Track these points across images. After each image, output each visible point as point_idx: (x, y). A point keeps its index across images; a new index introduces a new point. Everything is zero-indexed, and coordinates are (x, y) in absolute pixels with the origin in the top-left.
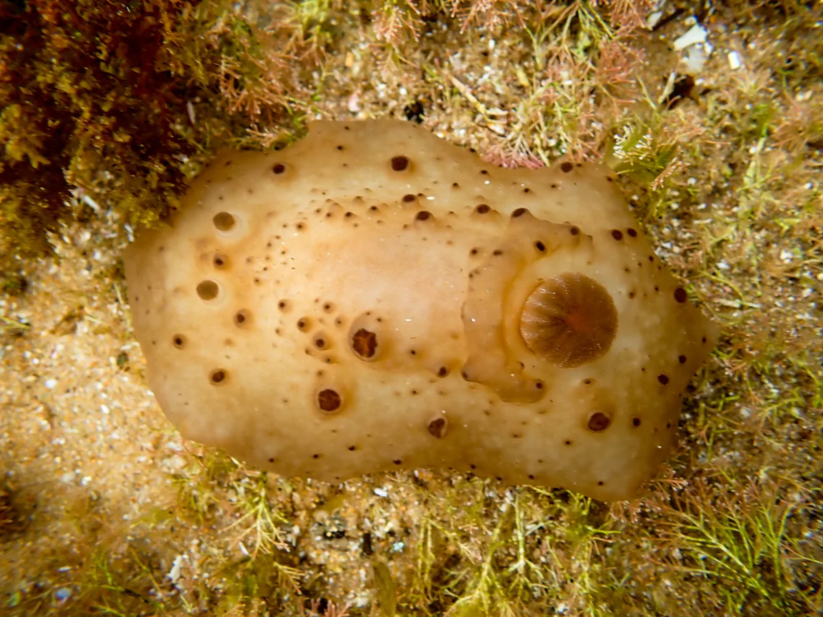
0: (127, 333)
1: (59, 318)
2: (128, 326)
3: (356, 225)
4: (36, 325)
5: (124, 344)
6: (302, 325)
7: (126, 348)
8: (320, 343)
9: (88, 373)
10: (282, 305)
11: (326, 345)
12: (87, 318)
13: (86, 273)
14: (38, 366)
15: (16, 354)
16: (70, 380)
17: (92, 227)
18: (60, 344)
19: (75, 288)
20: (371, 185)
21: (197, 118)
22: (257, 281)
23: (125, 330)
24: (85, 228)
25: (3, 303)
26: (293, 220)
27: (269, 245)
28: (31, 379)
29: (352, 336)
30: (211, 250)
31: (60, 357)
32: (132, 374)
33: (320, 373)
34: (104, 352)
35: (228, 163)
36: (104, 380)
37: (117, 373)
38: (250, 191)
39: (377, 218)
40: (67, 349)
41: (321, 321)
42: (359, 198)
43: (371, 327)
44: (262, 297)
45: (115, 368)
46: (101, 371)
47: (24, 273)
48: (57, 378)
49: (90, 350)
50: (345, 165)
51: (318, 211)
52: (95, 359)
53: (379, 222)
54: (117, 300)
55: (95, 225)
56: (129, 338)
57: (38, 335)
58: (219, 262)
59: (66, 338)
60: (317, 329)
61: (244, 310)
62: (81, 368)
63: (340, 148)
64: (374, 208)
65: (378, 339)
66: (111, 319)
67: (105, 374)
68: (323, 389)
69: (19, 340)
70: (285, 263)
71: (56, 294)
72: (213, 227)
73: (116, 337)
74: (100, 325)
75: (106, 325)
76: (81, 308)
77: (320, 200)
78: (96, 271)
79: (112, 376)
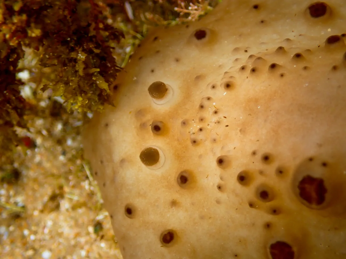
0: (99, 205)
1: (46, 199)
2: (99, 198)
3: (282, 75)
4: (30, 206)
5: (98, 215)
6: (242, 178)
7: (100, 217)
8: (264, 195)
9: (73, 242)
10: (220, 161)
11: (270, 196)
12: (67, 196)
13: (62, 158)
14: (34, 241)
15: (17, 233)
16: (60, 251)
17: (62, 119)
18: (49, 220)
19: (55, 171)
20: (291, 36)
21: (134, 14)
22: (194, 142)
23: (97, 202)
24: (57, 120)
25: (3, 192)
26: (220, 80)
27: (202, 107)
28: (30, 253)
29: (297, 184)
30: (149, 119)
31: (50, 232)
32: (107, 240)
33: (268, 226)
34: (83, 223)
35: (156, 39)
36: (87, 247)
37: (96, 240)
38: (177, 60)
39: (302, 65)
40: (55, 224)
41: (261, 173)
42: (281, 48)
43: (317, 172)
44: (200, 156)
45: (93, 236)
46: (83, 240)
47: (16, 165)
48: (50, 250)
49: (72, 223)
50: (262, 22)
51: (243, 68)
52: (76, 230)
53: (305, 68)
54: (87, 177)
55: (65, 117)
56: (101, 209)
57: (32, 215)
58: (157, 129)
59: (53, 215)
60: (258, 181)
61: (185, 171)
62: (67, 239)
63: (256, 7)
64: (298, 56)
65: (327, 185)
66: (85, 194)
67: (87, 242)
68: (273, 241)
69: (18, 222)
70: (219, 122)
71: (41, 178)
72: (150, 97)
73: (90, 209)
74: (78, 201)
75: (82, 200)
76: (61, 188)
77: (244, 58)
78: (69, 155)
79: (92, 244)
